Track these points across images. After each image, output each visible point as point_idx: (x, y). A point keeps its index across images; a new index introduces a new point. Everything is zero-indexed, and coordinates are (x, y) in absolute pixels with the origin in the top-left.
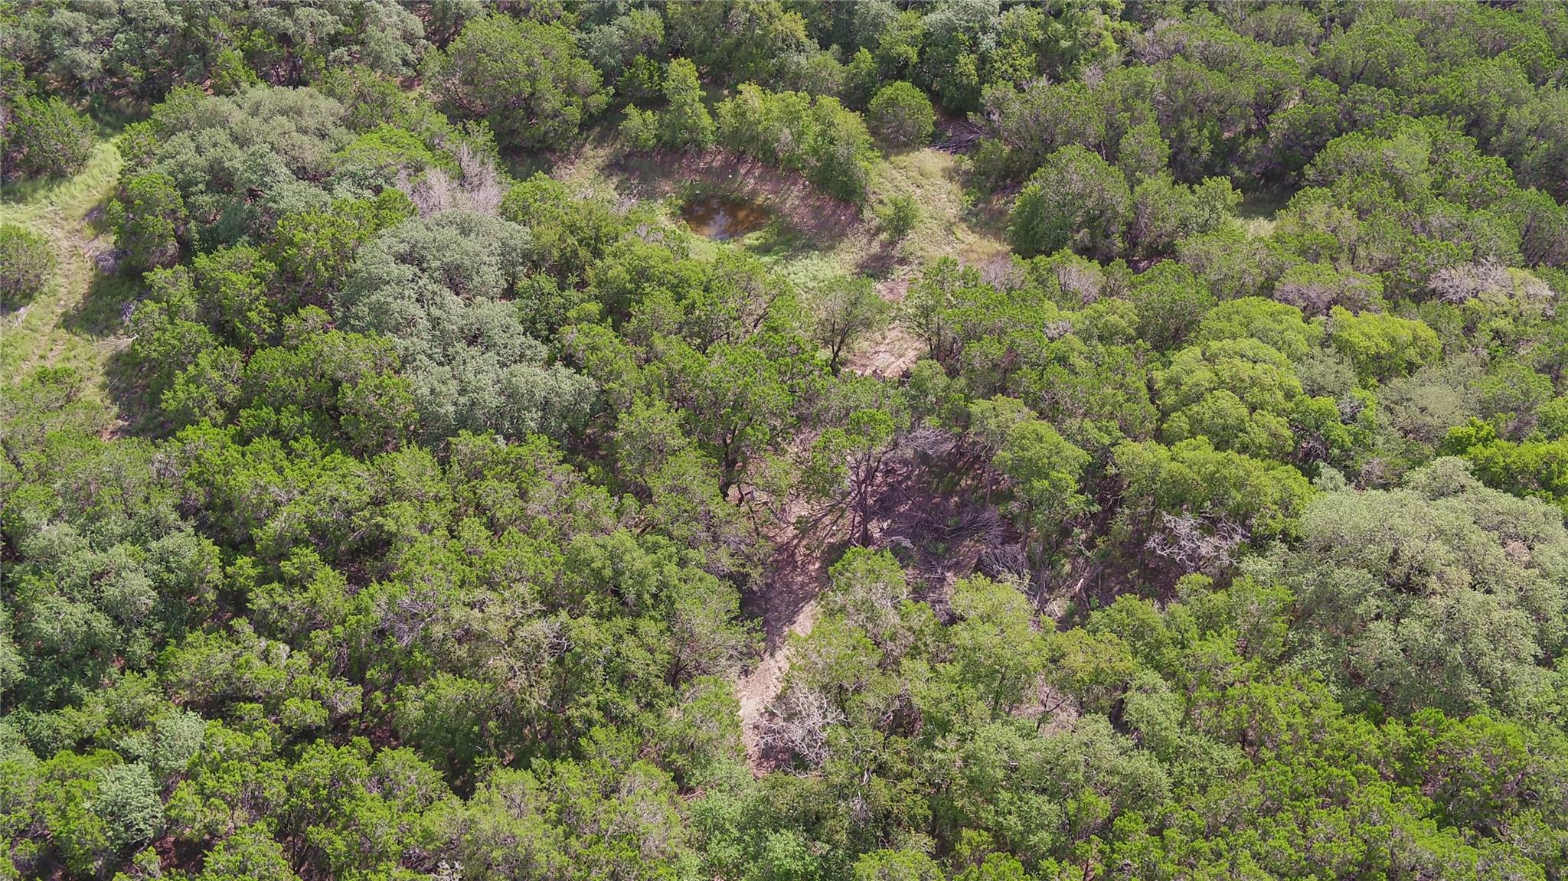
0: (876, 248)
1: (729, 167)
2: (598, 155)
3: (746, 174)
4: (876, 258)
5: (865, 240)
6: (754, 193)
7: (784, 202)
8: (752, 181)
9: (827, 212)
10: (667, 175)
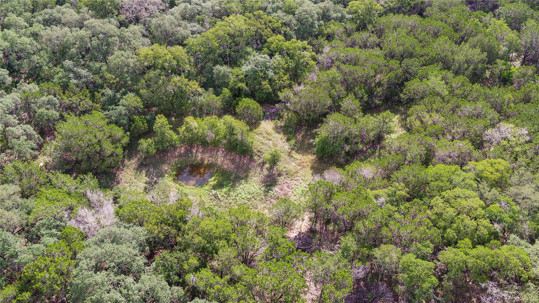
0: (266, 172)
1: (188, 151)
2: (133, 163)
3: (196, 152)
4: (268, 176)
5: (259, 169)
6: (202, 160)
7: (217, 160)
8: (200, 155)
9: (237, 160)
10: (164, 162)
